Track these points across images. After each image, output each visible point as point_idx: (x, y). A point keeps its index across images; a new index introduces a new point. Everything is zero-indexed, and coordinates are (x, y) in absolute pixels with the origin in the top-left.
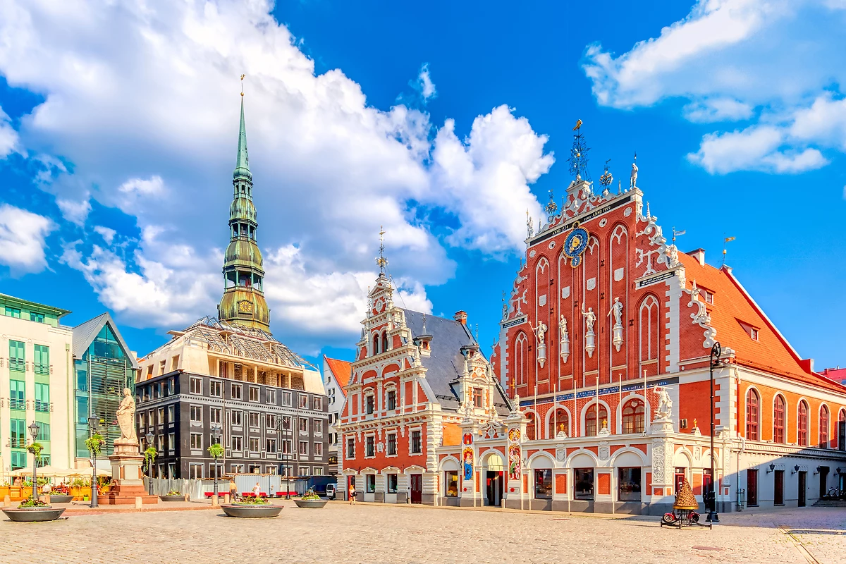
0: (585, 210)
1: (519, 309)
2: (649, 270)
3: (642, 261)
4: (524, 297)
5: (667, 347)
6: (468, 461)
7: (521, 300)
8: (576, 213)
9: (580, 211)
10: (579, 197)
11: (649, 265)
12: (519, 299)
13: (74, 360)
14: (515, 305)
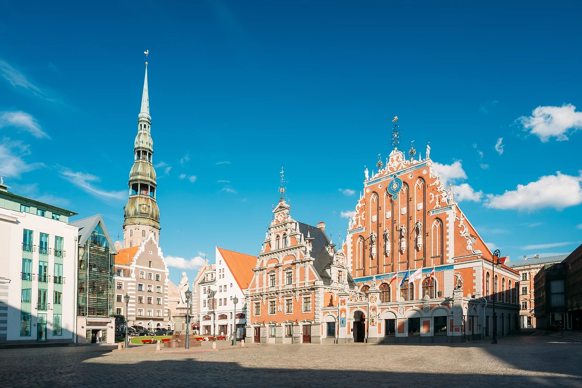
0: (400, 168)
1: (359, 223)
2: (437, 205)
3: (433, 200)
4: (363, 216)
5: (447, 249)
6: (343, 315)
7: (361, 218)
8: (395, 169)
9: (397, 168)
10: (397, 160)
11: (437, 203)
12: (359, 217)
13: (79, 247)
14: (357, 221)
